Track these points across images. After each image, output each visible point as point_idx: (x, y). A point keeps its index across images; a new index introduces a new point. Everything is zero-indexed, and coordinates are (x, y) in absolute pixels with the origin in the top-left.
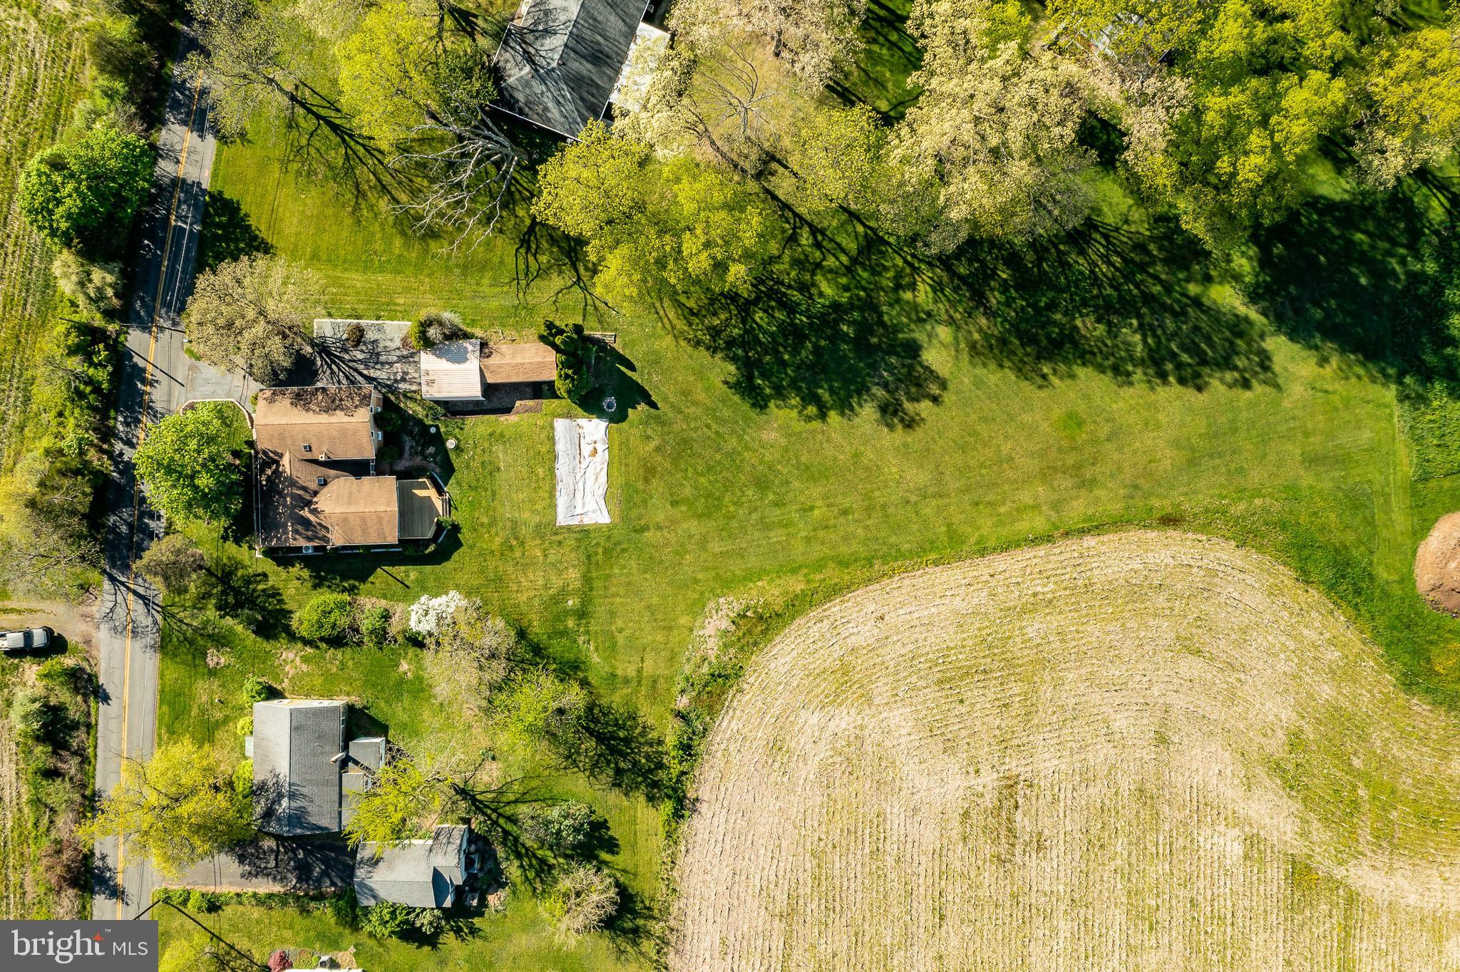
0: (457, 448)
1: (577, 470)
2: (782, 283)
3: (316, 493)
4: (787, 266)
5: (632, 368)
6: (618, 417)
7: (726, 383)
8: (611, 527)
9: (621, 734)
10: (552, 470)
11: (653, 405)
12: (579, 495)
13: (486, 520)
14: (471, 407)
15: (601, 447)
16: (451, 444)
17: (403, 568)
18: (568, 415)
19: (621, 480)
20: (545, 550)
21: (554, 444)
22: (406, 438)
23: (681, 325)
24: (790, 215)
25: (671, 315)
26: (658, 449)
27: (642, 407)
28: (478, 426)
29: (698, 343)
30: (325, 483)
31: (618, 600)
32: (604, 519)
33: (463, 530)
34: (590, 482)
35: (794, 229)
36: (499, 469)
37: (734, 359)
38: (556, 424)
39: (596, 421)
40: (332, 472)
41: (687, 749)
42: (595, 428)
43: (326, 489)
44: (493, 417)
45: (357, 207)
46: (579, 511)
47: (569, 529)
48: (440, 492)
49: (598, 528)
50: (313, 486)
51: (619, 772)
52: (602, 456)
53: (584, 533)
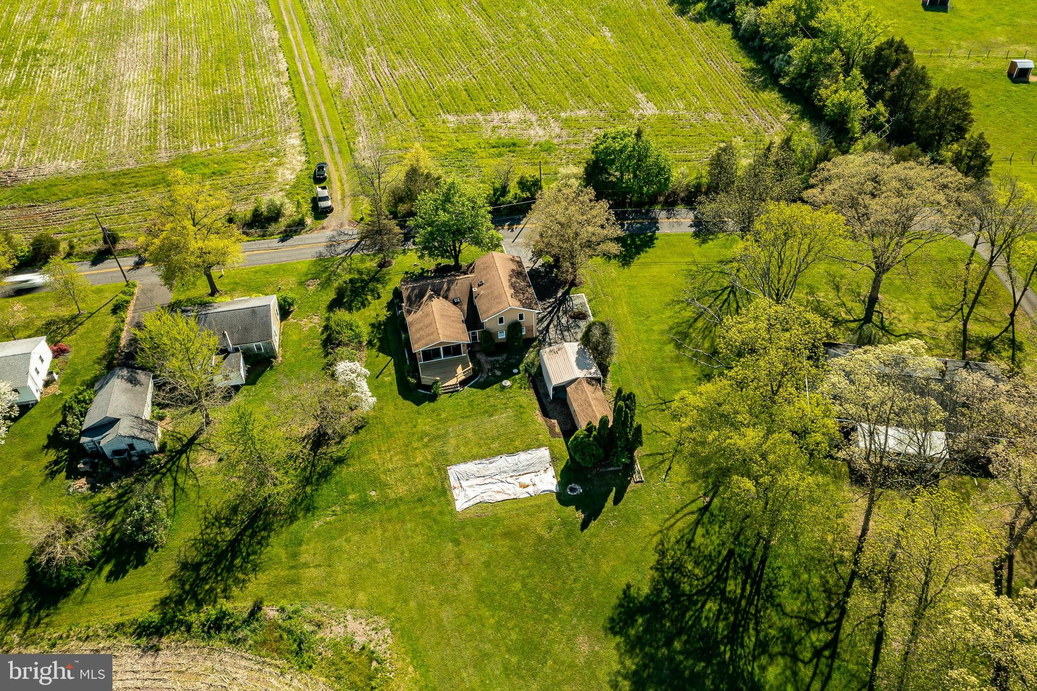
0: (503, 388)
1: (505, 475)
2: (757, 623)
3: (446, 298)
4: (779, 624)
5: (617, 501)
6: (563, 498)
7: (629, 586)
8: (453, 513)
9: (238, 562)
10: (499, 453)
11: (585, 525)
12: (480, 481)
13: (443, 416)
14: (541, 391)
15: (531, 490)
16: (507, 383)
17: (393, 372)
18: (554, 459)
19: (501, 513)
20: (422, 464)
21: (523, 450)
22: (504, 356)
23: (674, 535)
24: (837, 616)
25: (680, 525)
26: (540, 538)
27: (580, 516)
28: (528, 398)
29: (663, 554)
30: (455, 304)
31: (379, 532)
32: (460, 505)
33: (432, 404)
34: (495, 487)
35: (822, 623)
36: (491, 416)
37: (656, 590)
38: (543, 449)
39: (555, 481)
40: (465, 307)
41: (217, 625)
42: (548, 481)
43: (451, 304)
44: (537, 406)
45: (678, 302)
46: (464, 484)
47: (447, 478)
48: (463, 383)
49: (450, 502)
50: (451, 295)
51: (197, 566)
52: (522, 494)
53: (444, 492)
